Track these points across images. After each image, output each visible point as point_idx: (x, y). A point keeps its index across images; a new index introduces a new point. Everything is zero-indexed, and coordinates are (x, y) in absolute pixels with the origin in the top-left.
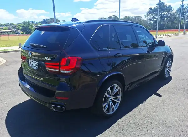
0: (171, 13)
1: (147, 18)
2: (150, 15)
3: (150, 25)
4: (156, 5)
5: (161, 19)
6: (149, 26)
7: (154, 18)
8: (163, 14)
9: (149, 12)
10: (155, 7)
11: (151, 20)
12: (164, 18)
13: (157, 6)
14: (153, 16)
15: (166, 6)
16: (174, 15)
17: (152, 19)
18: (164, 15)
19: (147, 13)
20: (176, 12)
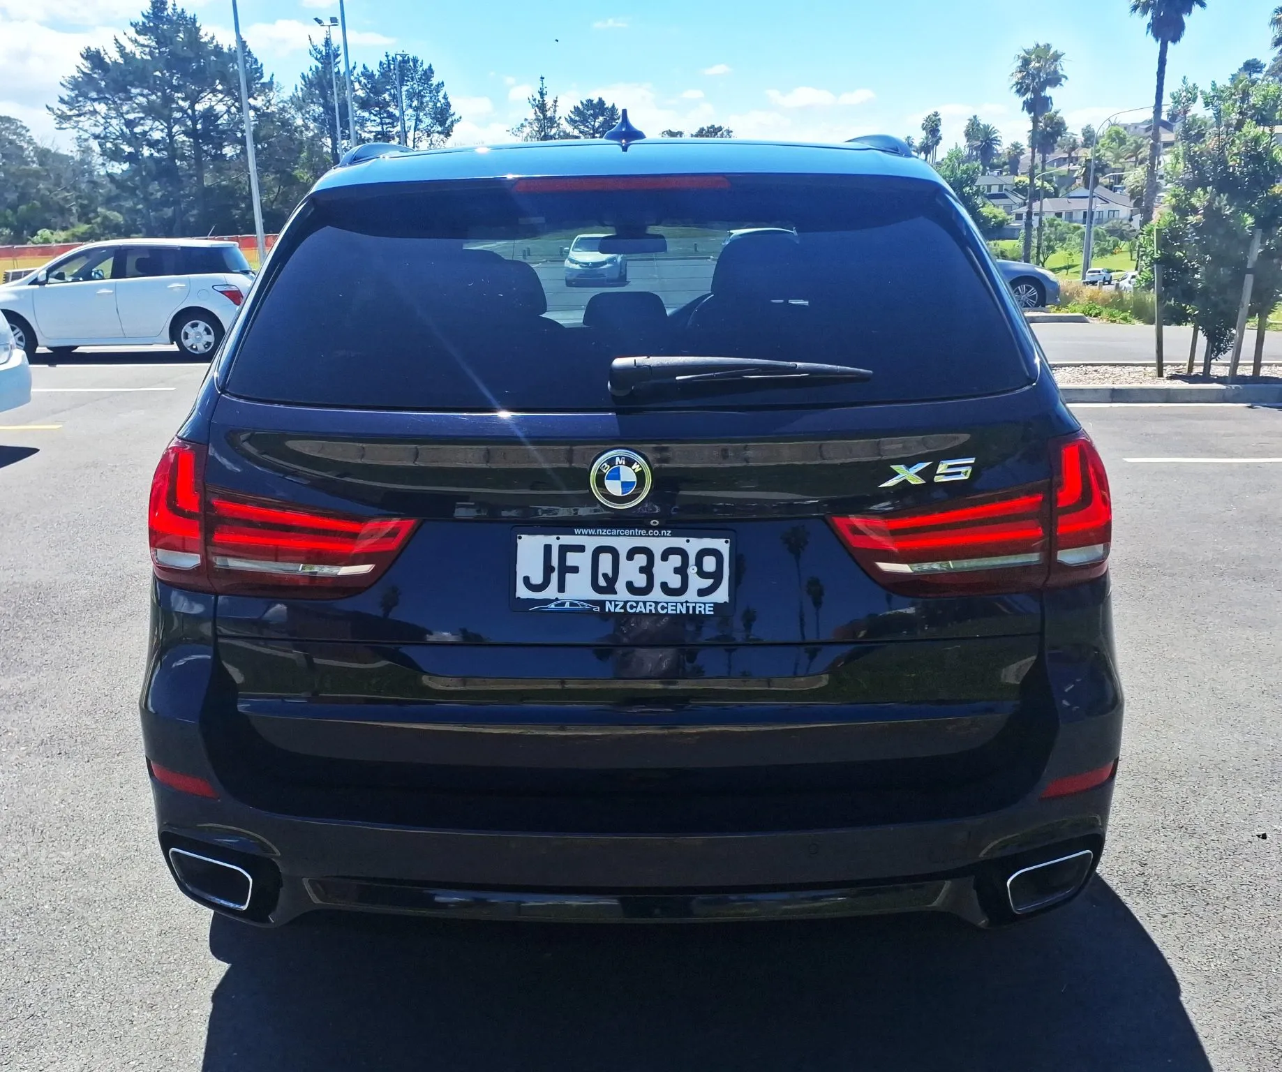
0: (259, 102)
1: (75, 133)
2: (101, 108)
3: (117, 198)
4: (132, 32)
5: (196, 146)
6: (109, 201)
7: (135, 140)
8: (199, 107)
9: (82, 88)
10: (130, 47)
11: (116, 155)
12: (221, 147)
13: (142, 39)
14: (130, 124)
15: (218, 51)
16: (285, 124)
17: (128, 149)
18: (210, 116)
19: (66, 94)
20: (300, 103)
